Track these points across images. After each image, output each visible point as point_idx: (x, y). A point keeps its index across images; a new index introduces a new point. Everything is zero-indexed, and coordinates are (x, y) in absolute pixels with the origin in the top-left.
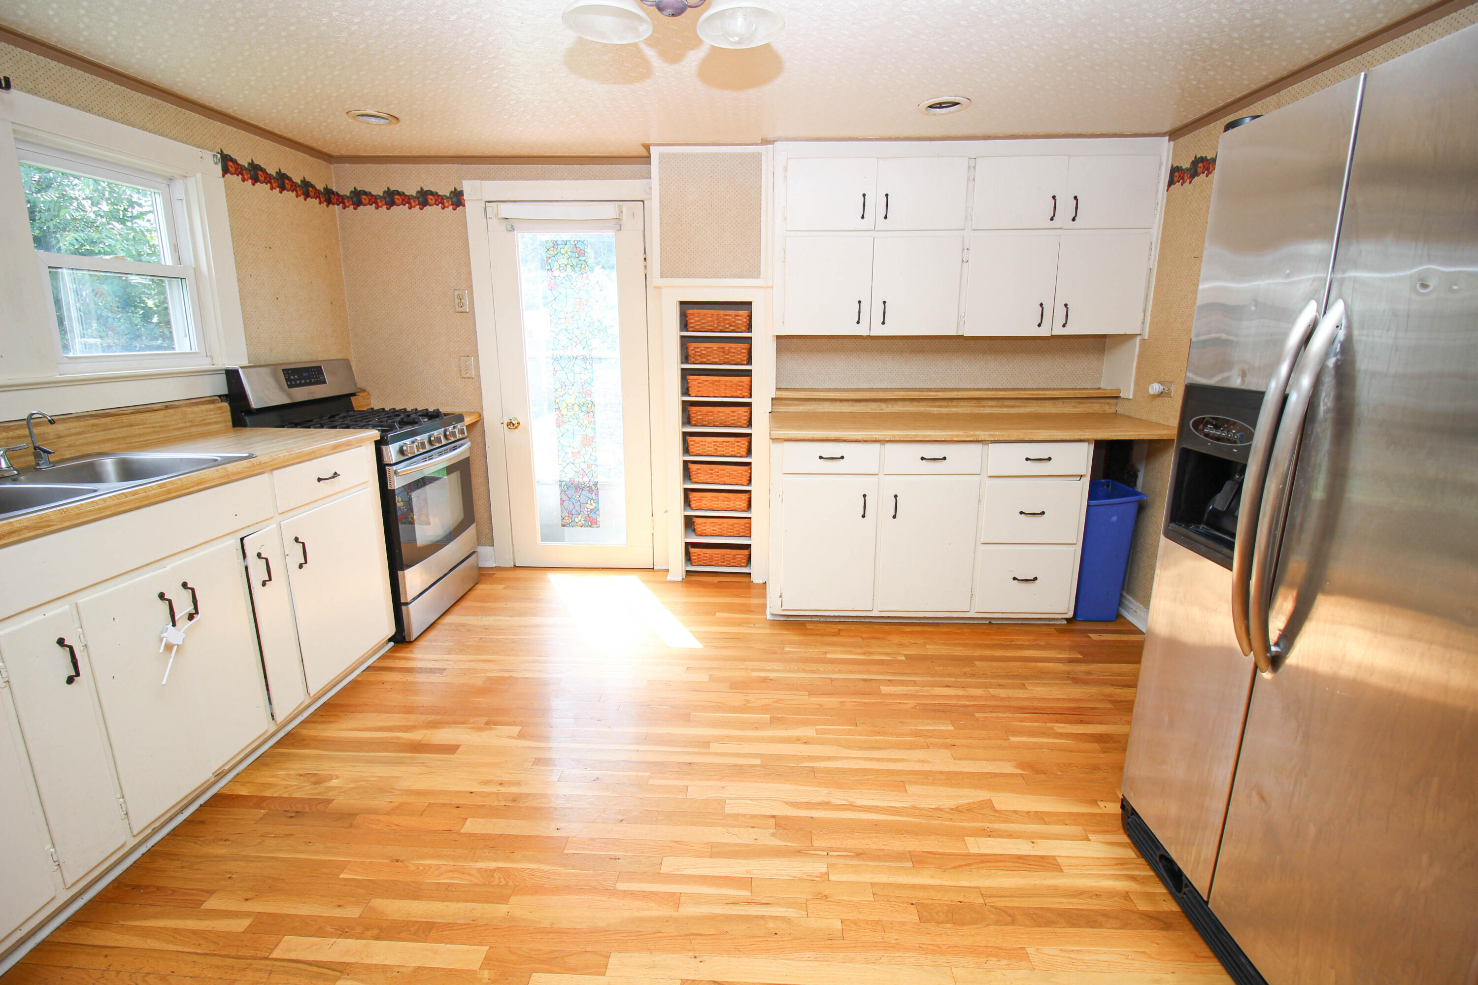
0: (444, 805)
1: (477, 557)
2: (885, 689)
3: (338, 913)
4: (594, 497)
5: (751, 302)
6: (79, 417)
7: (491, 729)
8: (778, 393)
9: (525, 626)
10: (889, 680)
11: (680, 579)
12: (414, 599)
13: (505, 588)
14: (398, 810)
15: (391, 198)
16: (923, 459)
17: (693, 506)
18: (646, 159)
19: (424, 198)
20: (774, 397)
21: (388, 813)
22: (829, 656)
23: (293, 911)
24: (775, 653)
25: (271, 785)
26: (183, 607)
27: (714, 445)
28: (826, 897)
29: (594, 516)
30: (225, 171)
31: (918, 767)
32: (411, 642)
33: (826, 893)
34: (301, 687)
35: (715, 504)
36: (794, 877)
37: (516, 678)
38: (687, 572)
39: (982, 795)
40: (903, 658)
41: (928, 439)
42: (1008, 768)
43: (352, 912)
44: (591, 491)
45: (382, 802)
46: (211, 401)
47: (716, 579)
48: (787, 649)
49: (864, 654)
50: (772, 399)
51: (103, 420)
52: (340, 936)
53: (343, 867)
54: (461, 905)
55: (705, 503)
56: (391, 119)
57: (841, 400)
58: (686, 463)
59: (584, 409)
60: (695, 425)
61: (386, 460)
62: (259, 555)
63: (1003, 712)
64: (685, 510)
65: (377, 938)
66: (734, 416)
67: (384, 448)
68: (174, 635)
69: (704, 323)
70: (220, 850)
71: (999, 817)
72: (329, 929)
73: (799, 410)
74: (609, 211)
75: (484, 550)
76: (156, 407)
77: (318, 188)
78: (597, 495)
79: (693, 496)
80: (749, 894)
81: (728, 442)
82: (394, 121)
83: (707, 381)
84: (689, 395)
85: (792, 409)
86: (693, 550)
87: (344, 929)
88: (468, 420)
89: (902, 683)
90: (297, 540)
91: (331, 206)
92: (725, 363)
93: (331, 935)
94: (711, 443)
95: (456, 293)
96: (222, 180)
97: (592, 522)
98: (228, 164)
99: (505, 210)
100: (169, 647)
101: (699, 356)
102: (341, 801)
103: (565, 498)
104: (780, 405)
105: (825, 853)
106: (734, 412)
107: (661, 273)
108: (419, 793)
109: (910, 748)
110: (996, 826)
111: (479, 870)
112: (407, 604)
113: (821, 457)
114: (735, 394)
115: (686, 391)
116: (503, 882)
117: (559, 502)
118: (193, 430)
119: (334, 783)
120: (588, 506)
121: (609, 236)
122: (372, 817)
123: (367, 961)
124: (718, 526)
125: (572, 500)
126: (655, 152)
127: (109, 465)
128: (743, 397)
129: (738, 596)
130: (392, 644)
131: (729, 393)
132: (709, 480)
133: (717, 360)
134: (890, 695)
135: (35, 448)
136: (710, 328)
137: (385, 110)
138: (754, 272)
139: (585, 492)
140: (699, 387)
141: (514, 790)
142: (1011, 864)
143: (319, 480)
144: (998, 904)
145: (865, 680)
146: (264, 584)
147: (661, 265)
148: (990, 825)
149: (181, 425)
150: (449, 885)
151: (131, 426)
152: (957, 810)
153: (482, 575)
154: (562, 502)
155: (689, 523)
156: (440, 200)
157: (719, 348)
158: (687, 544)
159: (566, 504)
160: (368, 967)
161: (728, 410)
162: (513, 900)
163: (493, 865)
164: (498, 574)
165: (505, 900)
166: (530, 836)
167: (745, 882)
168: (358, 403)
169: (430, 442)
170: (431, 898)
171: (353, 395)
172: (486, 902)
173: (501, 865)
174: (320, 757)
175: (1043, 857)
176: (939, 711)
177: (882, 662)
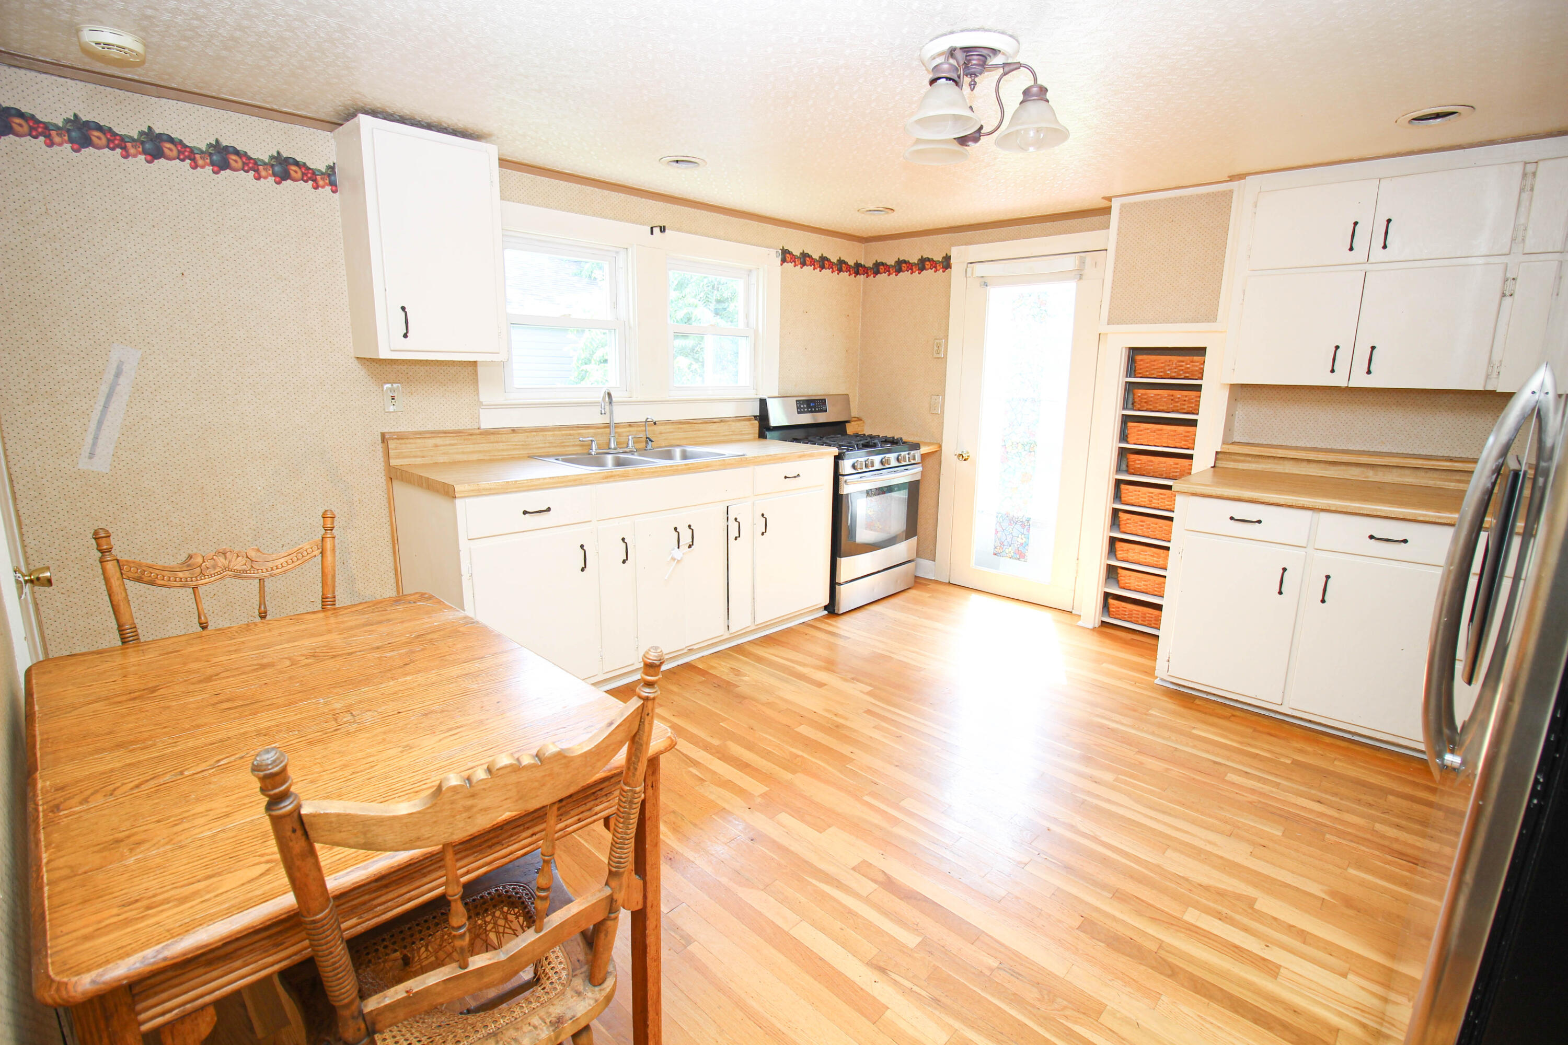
0: (795, 712)
1: (916, 567)
2: (1231, 777)
3: (709, 739)
4: (1025, 532)
5: (1204, 349)
6: (674, 423)
7: (853, 683)
8: (1224, 446)
9: (925, 627)
10: (1246, 772)
11: (1091, 627)
12: (847, 582)
13: (929, 597)
14: (769, 705)
15: (901, 266)
16: (1371, 537)
17: (1119, 556)
18: (1107, 211)
19: (923, 264)
20: (1219, 450)
21: (763, 704)
22: (1194, 731)
23: (690, 729)
24: (1135, 711)
25: (713, 667)
26: (686, 539)
27: (1149, 496)
29: (1023, 551)
30: (784, 261)
31: (1201, 844)
32: (838, 615)
34: (750, 617)
35: (1141, 558)
37: (892, 658)
38: (1102, 622)
39: (1250, 891)
40: (1289, 762)
41: (1378, 514)
42: (1315, 889)
43: (716, 742)
44: (1023, 526)
45: (763, 697)
46: (747, 419)
47: (1130, 636)
48: (1151, 712)
49: (1241, 743)
50: (1217, 453)
51: (685, 426)
52: (703, 750)
53: (724, 720)
54: (770, 764)
55: (1131, 556)
56: (887, 210)
57: (1309, 461)
58: (1115, 512)
59: (1027, 448)
60: (1133, 474)
61: (841, 472)
62: (736, 519)
63: (1367, 847)
64: (1108, 559)
65: (719, 758)
66: (1177, 468)
67: (840, 462)
68: (678, 554)
69: (1154, 369)
70: (674, 688)
71: (1251, 914)
72: (701, 744)
73: (1250, 468)
74: (1070, 263)
75: (925, 563)
76: (715, 420)
77: (850, 264)
78: (1028, 531)
79: (1119, 545)
81: (1165, 495)
82: (890, 211)
83: (1148, 429)
84: (1127, 442)
85: (1241, 466)
86: (1111, 601)
87: (707, 747)
88: (924, 450)
89: (1260, 779)
90: (763, 515)
91: (858, 276)
92: (1173, 412)
93: (700, 747)
94: (1145, 494)
95: (937, 341)
96: (780, 268)
97: (1020, 555)
98: (786, 256)
99: (979, 270)
100: (673, 559)
101: (1145, 402)
102: (743, 689)
103: (999, 529)
104: (1227, 460)
106: (1177, 464)
107: (1109, 320)
108: (786, 701)
109: (1207, 828)
110: (1237, 917)
111: (791, 753)
112: (840, 584)
113: (1232, 518)
114: (1178, 445)
115: (1124, 437)
116: (799, 764)
117: (994, 532)
118: (734, 437)
119: (746, 678)
120: (1019, 540)
121: (1070, 287)
122: (753, 702)
123: (708, 766)
124: (1143, 583)
125: (1006, 532)
126: (1116, 205)
127: (677, 452)
128: (1188, 449)
129: (1141, 656)
130: (826, 612)
131: (1172, 443)
132: (1140, 532)
133: (1165, 408)
134: (1233, 784)
135: (647, 438)
136: (1161, 374)
137: (881, 205)
138: (1210, 316)
139: (1018, 526)
140: (1138, 435)
141: (841, 721)
142: (1220, 946)
143: (786, 477)
144: (1170, 960)
145: (1215, 763)
146: (736, 539)
147: (1109, 312)
148: (1233, 914)
149: (727, 433)
150: (770, 752)
151: (699, 431)
152: (1206, 888)
153: (918, 582)
154: (997, 532)
155: (1112, 572)
156: (934, 264)
157: (1169, 395)
158: (1107, 595)
159: (999, 534)
160: (707, 768)
161: (1171, 461)
162: (799, 775)
163: (800, 753)
164: (932, 586)
165: (794, 772)
166: (832, 749)
168: (851, 429)
169: (882, 462)
170: (757, 753)
171: (848, 422)
172: (783, 768)
173: (805, 755)
174: (746, 663)
175: (1264, 959)
176: (1281, 816)
177: (1255, 756)
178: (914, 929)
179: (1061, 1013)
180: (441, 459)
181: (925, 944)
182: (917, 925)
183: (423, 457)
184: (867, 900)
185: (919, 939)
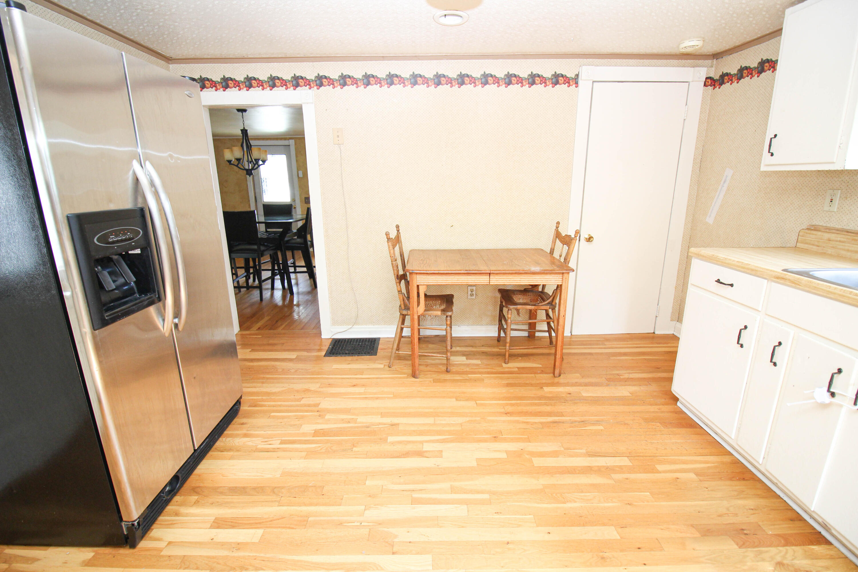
28: (370, 496)
33: (370, 498)
36: (386, 507)
80: (413, 495)
105: (363, 524)
167: (416, 502)
178: (393, 443)
179: (321, 447)
180: (830, 251)
181: (385, 440)
182: (394, 445)
183: (818, 246)
184: (422, 442)
185: (388, 441)
